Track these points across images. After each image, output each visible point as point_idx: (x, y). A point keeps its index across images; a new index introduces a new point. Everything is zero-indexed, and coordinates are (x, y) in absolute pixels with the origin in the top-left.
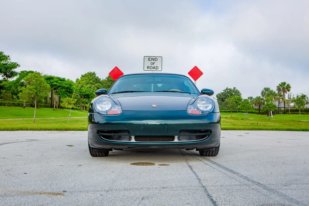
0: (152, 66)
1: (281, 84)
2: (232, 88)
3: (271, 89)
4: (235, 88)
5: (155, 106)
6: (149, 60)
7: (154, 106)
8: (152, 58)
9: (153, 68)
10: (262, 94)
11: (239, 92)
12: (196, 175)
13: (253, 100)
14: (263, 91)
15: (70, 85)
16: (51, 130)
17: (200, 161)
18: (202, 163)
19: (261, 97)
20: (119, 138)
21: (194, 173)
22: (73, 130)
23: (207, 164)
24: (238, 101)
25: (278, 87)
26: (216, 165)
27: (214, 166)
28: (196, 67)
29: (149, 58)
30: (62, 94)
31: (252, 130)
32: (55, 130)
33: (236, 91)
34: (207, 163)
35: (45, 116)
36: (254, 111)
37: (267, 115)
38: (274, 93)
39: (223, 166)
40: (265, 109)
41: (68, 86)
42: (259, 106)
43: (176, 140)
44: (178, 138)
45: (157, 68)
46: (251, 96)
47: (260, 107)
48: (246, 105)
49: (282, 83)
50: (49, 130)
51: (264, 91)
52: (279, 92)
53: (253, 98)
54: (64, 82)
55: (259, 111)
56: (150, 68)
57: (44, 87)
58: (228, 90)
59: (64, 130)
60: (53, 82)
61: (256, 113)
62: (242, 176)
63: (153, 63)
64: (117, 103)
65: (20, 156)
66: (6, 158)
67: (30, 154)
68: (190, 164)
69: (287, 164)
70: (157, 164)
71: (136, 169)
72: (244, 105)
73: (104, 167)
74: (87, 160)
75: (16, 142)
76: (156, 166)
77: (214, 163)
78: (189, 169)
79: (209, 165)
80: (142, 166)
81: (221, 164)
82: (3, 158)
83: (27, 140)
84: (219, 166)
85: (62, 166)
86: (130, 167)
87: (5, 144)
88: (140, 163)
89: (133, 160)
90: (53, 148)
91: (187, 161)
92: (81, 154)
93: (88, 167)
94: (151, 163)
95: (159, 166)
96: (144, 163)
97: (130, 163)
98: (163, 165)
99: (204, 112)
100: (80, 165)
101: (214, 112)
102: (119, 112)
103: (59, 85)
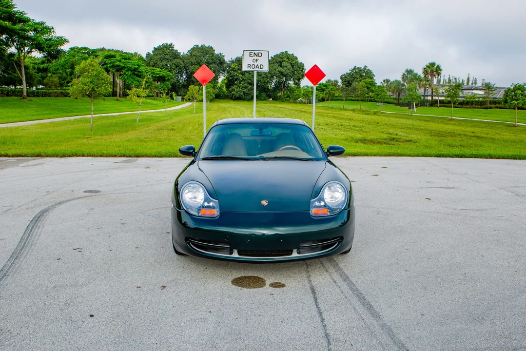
0: (254, 63)
1: (428, 64)
2: (363, 67)
3: (415, 72)
4: (366, 67)
5: (266, 204)
6: (251, 55)
7: (264, 203)
9: (256, 67)
10: (403, 78)
11: (371, 73)
12: (323, 320)
13: (390, 84)
14: (404, 74)
15: (138, 66)
16: (115, 156)
17: (327, 271)
18: (329, 279)
19: (402, 82)
21: (320, 314)
22: (146, 156)
23: (335, 282)
24: (370, 86)
25: (425, 69)
26: (348, 285)
27: (345, 287)
28: (315, 65)
29: (250, 53)
30: (128, 78)
31: (390, 156)
32: (121, 156)
33: (367, 72)
34: (336, 279)
36: (392, 101)
37: (408, 108)
38: (418, 77)
39: (358, 290)
40: (406, 100)
41: (135, 66)
42: (398, 94)
43: (295, 254)
44: (297, 251)
46: (387, 78)
47: (399, 96)
48: (381, 94)
49: (430, 64)
50: (113, 156)
51: (406, 74)
52: (425, 76)
53: (390, 81)
54: (130, 61)
55: (398, 101)
56: (251, 67)
57: (103, 79)
58: (357, 69)
59: (134, 157)
60: (114, 62)
61: (394, 104)
62: (383, 326)
63: (257, 60)
64: (212, 193)
65: (80, 250)
66: (62, 258)
67: (93, 243)
68: (313, 283)
69: (442, 280)
70: (268, 282)
71: (240, 301)
72: (377, 93)
73: (196, 292)
74: (172, 268)
75: (71, 200)
76: (267, 289)
77: (346, 278)
78: (313, 300)
79: (339, 284)
80: (248, 289)
81: (354, 281)
82: (58, 259)
83: (85, 192)
84: (351, 289)
85: (140, 287)
86: (231, 293)
87: (56, 205)
88: (245, 277)
89: (234, 269)
90: (122, 222)
91: (308, 272)
92: (163, 246)
93: (174, 291)
94: (259, 278)
95: (271, 288)
96: (250, 277)
97: (232, 280)
98: (276, 287)
99: (333, 211)
100: (163, 286)
101: (347, 208)
102: (216, 212)
103: (123, 65)
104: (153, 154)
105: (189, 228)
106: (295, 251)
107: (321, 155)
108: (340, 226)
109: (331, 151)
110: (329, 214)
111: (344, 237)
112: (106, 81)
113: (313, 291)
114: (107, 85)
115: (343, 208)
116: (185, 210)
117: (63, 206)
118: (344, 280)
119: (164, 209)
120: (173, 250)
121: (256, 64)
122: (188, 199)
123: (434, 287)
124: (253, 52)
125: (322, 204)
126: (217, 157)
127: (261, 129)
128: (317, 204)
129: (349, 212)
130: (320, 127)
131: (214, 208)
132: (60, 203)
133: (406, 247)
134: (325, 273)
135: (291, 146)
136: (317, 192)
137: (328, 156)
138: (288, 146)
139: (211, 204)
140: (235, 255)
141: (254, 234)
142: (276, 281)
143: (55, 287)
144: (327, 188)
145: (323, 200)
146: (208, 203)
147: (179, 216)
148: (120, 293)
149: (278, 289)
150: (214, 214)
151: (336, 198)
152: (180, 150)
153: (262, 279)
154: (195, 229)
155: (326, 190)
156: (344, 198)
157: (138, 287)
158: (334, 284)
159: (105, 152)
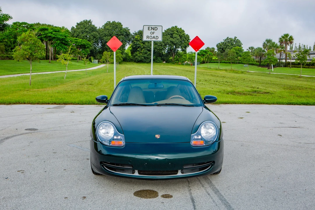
0: (151, 35)
1: (283, 35)
2: (233, 38)
3: (273, 41)
4: (235, 37)
5: (159, 137)
6: (149, 29)
7: (157, 136)
8: (152, 28)
9: (153, 38)
10: (264, 46)
11: (240, 42)
13: (254, 50)
14: (265, 43)
15: (65, 37)
16: (49, 104)
17: (203, 186)
18: (205, 192)
19: (263, 49)
20: (123, 170)
22: (71, 104)
23: (209, 194)
24: (239, 52)
25: (280, 39)
26: (218, 196)
27: (216, 198)
28: (197, 37)
29: (148, 27)
30: (57, 46)
31: (253, 104)
32: (53, 104)
33: (236, 41)
34: (209, 192)
35: (41, 70)
36: (255, 63)
37: (267, 68)
38: (276, 45)
40: (266, 62)
41: (63, 37)
42: (260, 58)
43: (180, 174)
44: (181, 171)
45: (157, 38)
46: (252, 46)
47: (261, 59)
48: (247, 58)
49: (284, 35)
50: (46, 104)
51: (266, 43)
52: (281, 44)
53: (254, 48)
54: (59, 33)
55: (260, 63)
56: (149, 38)
57: (38, 47)
58: (229, 39)
59: (62, 104)
60: (47, 33)
61: (257, 65)
63: (153, 33)
64: (119, 130)
65: (23, 172)
66: (9, 178)
67: (32, 166)
68: (193, 195)
69: (288, 194)
70: (160, 193)
71: (140, 207)
72: (244, 57)
73: (108, 201)
74: (90, 184)
75: (15, 136)
76: (159, 199)
77: (217, 192)
78: (192, 207)
79: (212, 196)
80: (146, 199)
81: (223, 194)
82: (6, 179)
83: (26, 130)
84: (221, 199)
85: (67, 198)
86: (133, 202)
87: (4, 139)
88: (144, 191)
89: (136, 184)
90: (54, 151)
91: (190, 187)
92: (84, 168)
93: (92, 201)
94: (154, 191)
95: (162, 198)
96: (147, 190)
97: (134, 192)
98: (166, 197)
99: (207, 142)
100: (84, 197)
101: (217, 140)
102: (122, 143)
103: (54, 36)
104: (77, 102)
105: (103, 154)
106: (179, 171)
107: (199, 102)
108: (213, 154)
109: (207, 99)
110: (204, 145)
111: (216, 162)
112: (41, 48)
113: (193, 201)
114: (41, 51)
115: (215, 141)
116: (100, 142)
117: (10, 140)
118: (216, 193)
119: (85, 142)
120: (92, 171)
121: (153, 36)
122: (102, 134)
123: (282, 199)
124: (151, 27)
125: (200, 137)
126: (124, 104)
127: (156, 84)
128: (196, 137)
129: (219, 144)
130: (201, 82)
131: (121, 140)
132: (7, 138)
133: (262, 170)
134: (202, 188)
135: (177, 96)
136: (196, 129)
137: (205, 103)
138: (176, 96)
139: (119, 137)
140: (136, 174)
141: (150, 159)
142: (166, 193)
143: (4, 198)
144: (203, 126)
145: (200, 135)
146: (117, 137)
147: (96, 145)
148: (52, 202)
149: (167, 199)
150: (121, 145)
151: (210, 133)
152: (96, 99)
153: (155, 191)
154: (107, 155)
155: (202, 128)
156: (215, 134)
157: (65, 198)
158: (208, 196)
159: (41, 101)
